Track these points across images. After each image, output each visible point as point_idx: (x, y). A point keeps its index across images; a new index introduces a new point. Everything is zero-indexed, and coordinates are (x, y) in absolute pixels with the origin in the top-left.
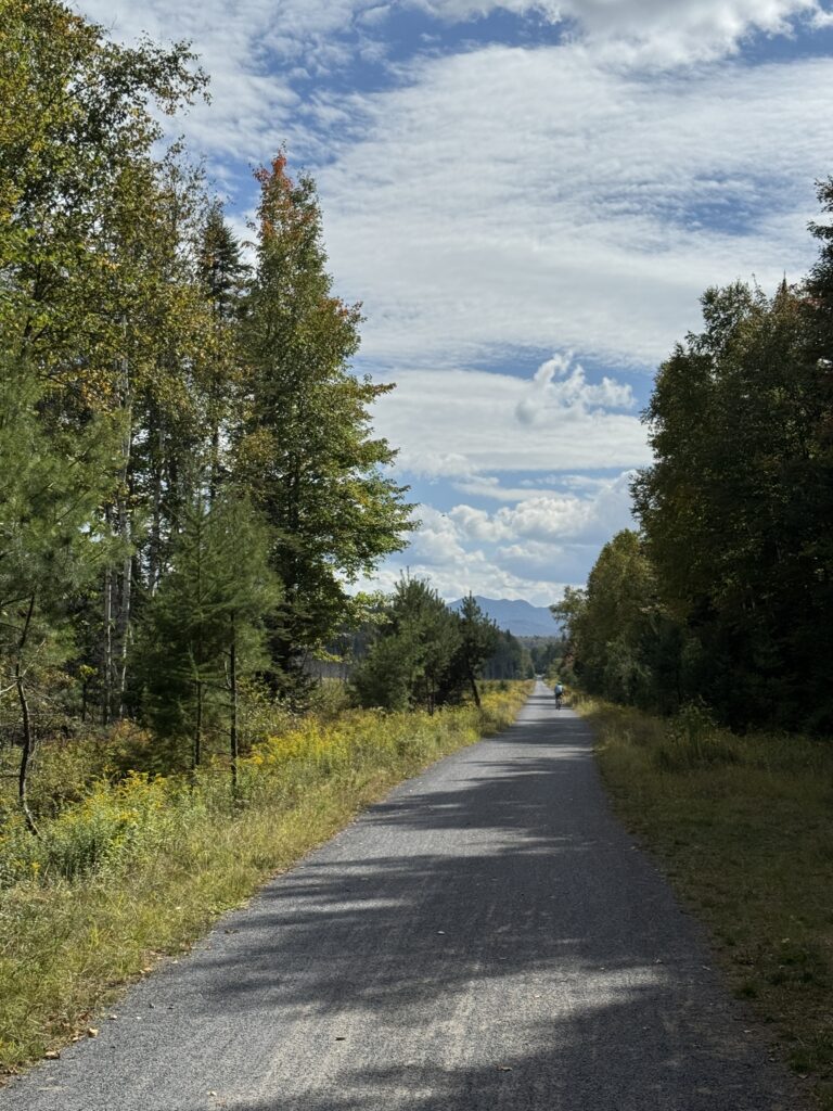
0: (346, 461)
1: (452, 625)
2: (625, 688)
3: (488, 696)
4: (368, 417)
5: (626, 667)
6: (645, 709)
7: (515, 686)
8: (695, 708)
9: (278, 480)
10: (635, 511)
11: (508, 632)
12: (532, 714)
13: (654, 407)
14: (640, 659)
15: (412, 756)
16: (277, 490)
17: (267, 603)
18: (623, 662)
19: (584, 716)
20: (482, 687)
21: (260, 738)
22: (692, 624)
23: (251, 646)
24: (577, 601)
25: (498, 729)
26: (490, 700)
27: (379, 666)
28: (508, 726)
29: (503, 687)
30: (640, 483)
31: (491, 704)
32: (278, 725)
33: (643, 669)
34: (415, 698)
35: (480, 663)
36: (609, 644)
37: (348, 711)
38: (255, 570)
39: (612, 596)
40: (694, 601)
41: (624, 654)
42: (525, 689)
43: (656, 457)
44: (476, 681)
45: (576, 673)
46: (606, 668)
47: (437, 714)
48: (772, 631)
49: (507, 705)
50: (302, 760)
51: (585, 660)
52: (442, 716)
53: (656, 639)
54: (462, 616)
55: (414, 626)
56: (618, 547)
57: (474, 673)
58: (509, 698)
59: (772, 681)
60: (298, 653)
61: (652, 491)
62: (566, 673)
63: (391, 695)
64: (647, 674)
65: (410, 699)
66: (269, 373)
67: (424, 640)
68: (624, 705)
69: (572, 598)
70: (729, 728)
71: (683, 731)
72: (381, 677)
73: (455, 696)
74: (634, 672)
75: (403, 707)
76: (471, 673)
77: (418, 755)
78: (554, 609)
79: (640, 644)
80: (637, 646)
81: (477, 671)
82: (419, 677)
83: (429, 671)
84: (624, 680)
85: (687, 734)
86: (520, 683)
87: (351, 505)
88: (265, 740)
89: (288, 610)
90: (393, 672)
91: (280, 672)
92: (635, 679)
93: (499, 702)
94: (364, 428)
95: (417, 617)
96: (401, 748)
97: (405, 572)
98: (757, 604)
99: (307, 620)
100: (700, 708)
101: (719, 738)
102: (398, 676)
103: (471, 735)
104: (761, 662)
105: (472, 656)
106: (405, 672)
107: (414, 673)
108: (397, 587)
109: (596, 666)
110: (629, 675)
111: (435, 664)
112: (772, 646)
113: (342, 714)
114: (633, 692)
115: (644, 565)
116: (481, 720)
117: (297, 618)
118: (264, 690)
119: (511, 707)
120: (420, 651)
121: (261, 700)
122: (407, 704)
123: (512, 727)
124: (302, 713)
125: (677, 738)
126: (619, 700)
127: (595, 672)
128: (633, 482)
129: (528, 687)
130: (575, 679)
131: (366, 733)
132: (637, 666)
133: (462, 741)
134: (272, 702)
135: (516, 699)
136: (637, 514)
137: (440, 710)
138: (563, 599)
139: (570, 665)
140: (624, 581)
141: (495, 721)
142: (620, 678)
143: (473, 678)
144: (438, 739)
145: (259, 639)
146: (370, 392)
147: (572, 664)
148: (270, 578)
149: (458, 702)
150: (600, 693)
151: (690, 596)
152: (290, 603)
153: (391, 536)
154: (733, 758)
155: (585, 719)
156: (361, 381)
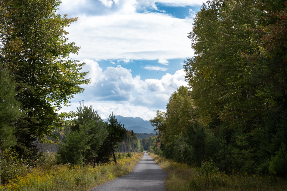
0: (55, 52)
1: (104, 127)
2: (182, 155)
3: (121, 159)
4: (66, 33)
5: (183, 146)
6: (190, 165)
7: (135, 155)
8: (208, 163)
9: (25, 61)
10: (186, 77)
11: (132, 131)
12: (141, 167)
13: (194, 31)
14: (188, 142)
15: (82, 185)
16: (25, 66)
17: (15, 115)
18: (181, 144)
19: (164, 168)
20: (119, 156)
21: (13, 177)
22: (211, 127)
23: (8, 135)
24: (162, 117)
25: (124, 174)
26: (122, 161)
27: (70, 145)
28: (129, 172)
29: (129, 156)
30: (188, 65)
31: (122, 163)
32: (22, 171)
33: (190, 147)
34: (86, 160)
35: (117, 144)
36: (176, 136)
37: (56, 166)
38: (9, 100)
39: (177, 115)
40: (212, 117)
41: (182, 140)
42: (139, 157)
43: (195, 53)
44: (115, 153)
45: (161, 149)
46: (174, 147)
47: (96, 167)
48: (244, 129)
49: (130, 164)
50: (32, 187)
51: (165, 144)
52: (99, 168)
53: (195, 133)
54: (109, 123)
55: (86, 127)
56: (179, 94)
57: (114, 149)
58: (131, 161)
59: (244, 151)
60: (34, 139)
61: (194, 68)
62: (157, 149)
63: (75, 158)
64: (191, 149)
65: (83, 160)
66: (21, 14)
67: (90, 133)
68: (181, 163)
69: (160, 116)
70: (224, 172)
71: (203, 173)
72: (71, 150)
73: (106, 159)
74: (186, 148)
75: (80, 163)
76: (112, 149)
77: (85, 185)
78: (152, 121)
79: (188, 136)
80: (187, 137)
81: (115, 148)
82: (88, 150)
83: (93, 147)
84: (182, 152)
85: (205, 174)
86: (136, 154)
87: (58, 73)
88: (15, 178)
89: (29, 120)
90: (76, 148)
91: (25, 148)
92: (186, 152)
93: (126, 162)
94: (64, 38)
95: (87, 123)
96: (78, 181)
97: (82, 103)
98: (238, 118)
99: (38, 125)
100: (210, 163)
101: (218, 176)
102: (78, 149)
103: (111, 176)
104: (239, 143)
105: (113, 141)
106: (81, 148)
107: (85, 148)
108: (78, 109)
109: (170, 146)
110: (184, 150)
111: (96, 145)
112: (244, 136)
113: (52, 166)
114: (185, 158)
115: (191, 101)
116: (116, 170)
117: (33, 124)
118: (16, 155)
119: (131, 164)
120: (88, 138)
121: (14, 160)
122: (82, 162)
123: (130, 173)
124: (34, 166)
125: (200, 176)
126: (179, 161)
127: (169, 149)
128: (185, 64)
129: (140, 156)
130: (161, 152)
131: (61, 175)
132: (187, 146)
133: (107, 179)
134: (20, 161)
135: (134, 161)
136: (187, 79)
137: (98, 165)
138: (156, 116)
139: (159, 146)
140: (182, 108)
141: (123, 170)
142: (180, 151)
143: (113, 151)
144: (96, 178)
145: (11, 131)
146: (67, 22)
147: (160, 146)
148: (17, 103)
149: (106, 161)
150: (172, 158)
151: (210, 115)
152: (29, 117)
153: (75, 87)
154: (224, 185)
155: (164, 169)
156: (62, 17)
